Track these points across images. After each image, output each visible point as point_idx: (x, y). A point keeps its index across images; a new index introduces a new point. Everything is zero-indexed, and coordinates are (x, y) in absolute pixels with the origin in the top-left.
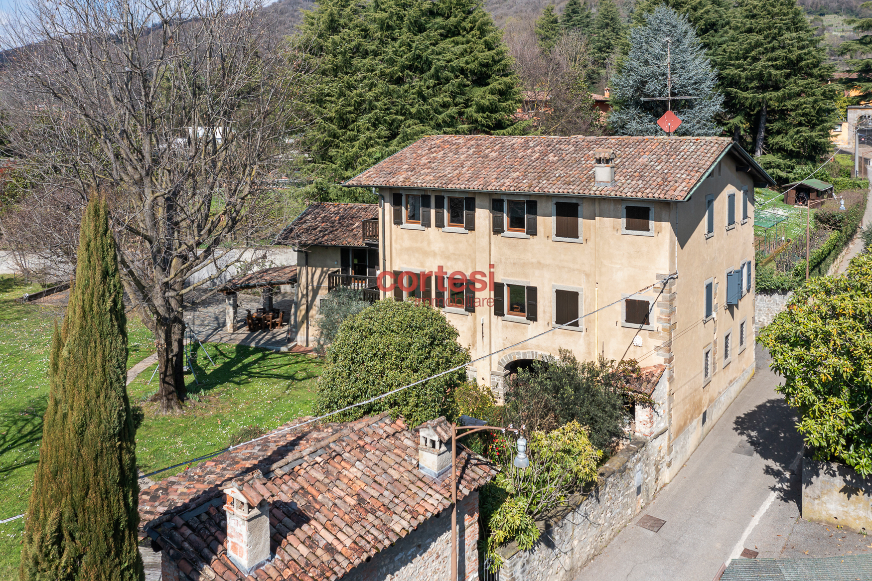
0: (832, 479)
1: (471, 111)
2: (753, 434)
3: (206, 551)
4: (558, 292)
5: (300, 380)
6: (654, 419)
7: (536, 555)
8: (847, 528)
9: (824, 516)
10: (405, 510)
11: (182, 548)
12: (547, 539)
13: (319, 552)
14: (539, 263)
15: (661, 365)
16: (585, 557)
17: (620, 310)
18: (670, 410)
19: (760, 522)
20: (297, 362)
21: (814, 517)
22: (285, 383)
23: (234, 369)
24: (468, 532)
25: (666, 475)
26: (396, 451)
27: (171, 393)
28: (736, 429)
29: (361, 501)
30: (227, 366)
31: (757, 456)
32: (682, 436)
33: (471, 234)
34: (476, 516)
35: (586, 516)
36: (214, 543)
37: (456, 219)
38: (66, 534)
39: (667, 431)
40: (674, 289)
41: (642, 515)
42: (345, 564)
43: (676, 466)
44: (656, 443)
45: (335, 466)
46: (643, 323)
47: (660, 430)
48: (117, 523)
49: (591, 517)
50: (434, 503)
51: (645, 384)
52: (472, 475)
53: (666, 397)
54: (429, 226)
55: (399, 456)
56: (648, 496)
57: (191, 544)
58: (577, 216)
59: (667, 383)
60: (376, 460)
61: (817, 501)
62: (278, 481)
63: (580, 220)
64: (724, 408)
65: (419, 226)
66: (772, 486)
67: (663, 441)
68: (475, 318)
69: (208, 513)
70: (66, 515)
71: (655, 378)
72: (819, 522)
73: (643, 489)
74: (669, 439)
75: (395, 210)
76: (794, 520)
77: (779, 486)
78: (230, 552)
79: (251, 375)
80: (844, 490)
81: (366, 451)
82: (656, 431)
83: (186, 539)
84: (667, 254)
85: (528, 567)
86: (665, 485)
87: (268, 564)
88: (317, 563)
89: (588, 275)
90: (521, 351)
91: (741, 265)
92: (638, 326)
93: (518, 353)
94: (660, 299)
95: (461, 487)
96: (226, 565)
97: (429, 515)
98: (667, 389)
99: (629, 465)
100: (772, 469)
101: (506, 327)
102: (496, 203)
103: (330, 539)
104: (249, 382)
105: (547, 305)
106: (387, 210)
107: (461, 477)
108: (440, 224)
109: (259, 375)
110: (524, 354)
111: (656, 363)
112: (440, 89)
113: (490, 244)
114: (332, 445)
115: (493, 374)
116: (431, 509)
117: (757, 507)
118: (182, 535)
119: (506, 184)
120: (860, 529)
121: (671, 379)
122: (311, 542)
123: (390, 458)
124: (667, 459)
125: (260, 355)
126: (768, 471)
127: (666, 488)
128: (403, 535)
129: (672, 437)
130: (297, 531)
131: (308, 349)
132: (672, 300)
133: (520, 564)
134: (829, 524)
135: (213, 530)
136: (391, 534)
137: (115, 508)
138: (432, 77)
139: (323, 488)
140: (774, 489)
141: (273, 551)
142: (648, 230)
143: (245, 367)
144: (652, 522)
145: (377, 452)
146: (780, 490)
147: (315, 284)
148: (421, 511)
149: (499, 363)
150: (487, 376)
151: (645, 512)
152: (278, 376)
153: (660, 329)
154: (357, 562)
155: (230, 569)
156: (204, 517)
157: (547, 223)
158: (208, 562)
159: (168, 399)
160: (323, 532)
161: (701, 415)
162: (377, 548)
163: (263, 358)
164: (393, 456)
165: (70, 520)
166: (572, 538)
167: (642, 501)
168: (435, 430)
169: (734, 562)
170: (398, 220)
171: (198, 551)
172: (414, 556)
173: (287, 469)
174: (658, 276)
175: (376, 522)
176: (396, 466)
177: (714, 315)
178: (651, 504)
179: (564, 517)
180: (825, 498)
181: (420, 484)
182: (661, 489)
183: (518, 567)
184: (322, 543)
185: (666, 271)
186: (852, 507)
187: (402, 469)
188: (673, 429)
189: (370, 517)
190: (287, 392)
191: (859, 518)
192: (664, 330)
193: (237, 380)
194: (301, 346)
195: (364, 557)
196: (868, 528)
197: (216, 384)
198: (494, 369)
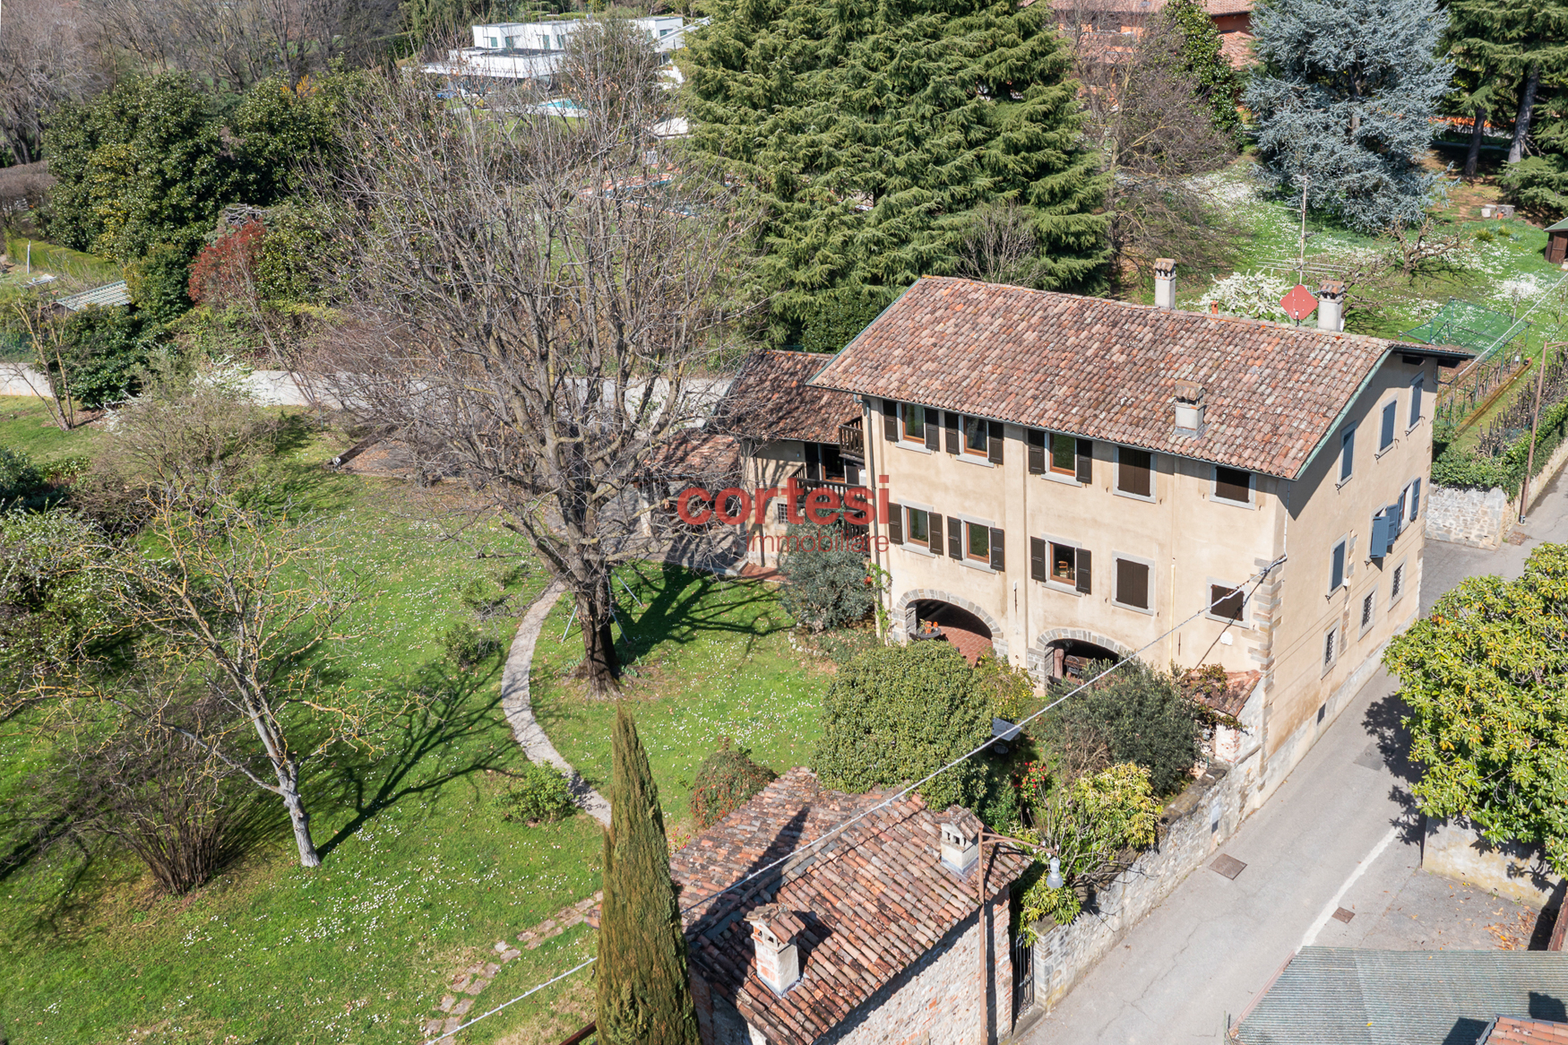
0: (1463, 831)
1: (995, 151)
2: (1389, 733)
3: (737, 972)
4: (1119, 561)
5: (763, 635)
6: (1242, 741)
7: (1079, 922)
8: (1475, 887)
9: (1449, 869)
10: (930, 918)
11: (714, 971)
12: (1090, 906)
13: (846, 969)
14: (1095, 521)
15: (1255, 672)
16: (1138, 913)
17: (1205, 600)
18: (1265, 724)
19: (1367, 871)
20: (754, 600)
21: (1437, 870)
22: (743, 639)
23: (669, 612)
24: (996, 922)
25: (1256, 800)
26: (915, 840)
27: (602, 672)
28: (1366, 724)
29: (882, 906)
30: (659, 604)
31: (1386, 770)
32: (1283, 749)
33: (996, 468)
34: (1007, 903)
35: (1141, 871)
36: (743, 963)
37: (976, 445)
38: (639, 1000)
39: (1260, 751)
40: (1278, 577)
41: (1218, 854)
42: (872, 981)
43: (1270, 788)
44: (1243, 768)
45: (849, 865)
46: (1234, 618)
47: (1250, 751)
48: (678, 986)
49: (1148, 871)
50: (960, 905)
51: (1231, 700)
52: (1002, 868)
53: (1261, 709)
54: (937, 449)
55: (917, 846)
56: (1228, 829)
57: (721, 964)
58: (1149, 468)
59: (1263, 694)
60: (893, 854)
61: (1441, 853)
62: (793, 887)
63: (1153, 473)
64: (1356, 690)
65: (922, 447)
66: (1394, 819)
67: (1254, 763)
68: (1005, 579)
69: (730, 929)
70: (637, 986)
71: (1244, 692)
72: (1442, 876)
73: (1221, 825)
74: (1263, 757)
75: (887, 423)
76: (1411, 871)
77: (1404, 819)
78: (760, 973)
79: (694, 625)
80: (1476, 845)
81: (882, 843)
82: (1242, 753)
83: (717, 960)
84: (1272, 535)
85: (1067, 939)
86: (1254, 811)
87: (797, 985)
88: (846, 982)
89: (1161, 546)
90: (1069, 629)
91: (1401, 492)
92: (1228, 620)
93: (1065, 631)
94: (1259, 590)
95: (989, 885)
96: (758, 987)
97: (955, 922)
98: (1263, 701)
99: (1202, 802)
100: (1401, 792)
101: (1048, 596)
102: (1034, 437)
103: (856, 954)
104: (693, 639)
105: (1104, 576)
106: (875, 421)
107: (989, 872)
108: (953, 448)
109: (704, 625)
110: (1073, 633)
111: (1249, 669)
112: (943, 118)
113: (1025, 486)
114: (844, 836)
115: (1031, 651)
116: (957, 913)
117: (1367, 849)
118: (710, 955)
119: (1047, 417)
120: (1490, 889)
121: (1269, 688)
122: (837, 959)
123: (909, 851)
124: (1259, 781)
125: (698, 584)
126: (1396, 795)
127: (1255, 816)
128: (930, 947)
129: (1268, 754)
130: (821, 946)
131: (765, 571)
132: (1275, 592)
133: (1058, 937)
134: (1454, 881)
135: (739, 949)
136: (916, 947)
137: (674, 975)
138: (927, 99)
139: (840, 893)
140: (1395, 823)
141: (801, 971)
142: (1247, 501)
143: (684, 608)
144: (1229, 864)
145: (894, 843)
146: (1404, 825)
147: (768, 482)
148: (947, 917)
149: (1039, 640)
150: (1023, 654)
151: (1222, 850)
152: (732, 627)
153: (1257, 628)
154: (884, 979)
155: (763, 991)
156: (728, 935)
157: (1106, 471)
158: (741, 984)
159: (600, 680)
160: (847, 946)
161: (1317, 713)
162: (903, 964)
163: (704, 590)
164: (912, 848)
165: (640, 989)
166: (1123, 897)
167: (1218, 837)
168: (959, 828)
169: (1305, 950)
170: (891, 434)
171: (729, 972)
172: (940, 955)
173: (800, 871)
174: (1258, 562)
175: (901, 933)
176: (917, 861)
177: (1346, 582)
178: (1232, 839)
179: (1111, 880)
180: (1452, 851)
181: (943, 882)
182: (1247, 817)
183: (1056, 941)
184: (848, 960)
185: (1269, 556)
186: (1485, 865)
187: (923, 864)
188: (1268, 747)
189: (893, 927)
190: (749, 656)
191: (1491, 877)
192: (1262, 628)
193: (676, 633)
194: (754, 566)
195: (891, 973)
196: (1500, 889)
197: (653, 642)
198: (1033, 644)
